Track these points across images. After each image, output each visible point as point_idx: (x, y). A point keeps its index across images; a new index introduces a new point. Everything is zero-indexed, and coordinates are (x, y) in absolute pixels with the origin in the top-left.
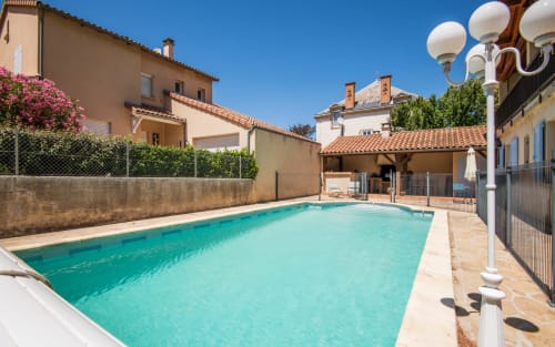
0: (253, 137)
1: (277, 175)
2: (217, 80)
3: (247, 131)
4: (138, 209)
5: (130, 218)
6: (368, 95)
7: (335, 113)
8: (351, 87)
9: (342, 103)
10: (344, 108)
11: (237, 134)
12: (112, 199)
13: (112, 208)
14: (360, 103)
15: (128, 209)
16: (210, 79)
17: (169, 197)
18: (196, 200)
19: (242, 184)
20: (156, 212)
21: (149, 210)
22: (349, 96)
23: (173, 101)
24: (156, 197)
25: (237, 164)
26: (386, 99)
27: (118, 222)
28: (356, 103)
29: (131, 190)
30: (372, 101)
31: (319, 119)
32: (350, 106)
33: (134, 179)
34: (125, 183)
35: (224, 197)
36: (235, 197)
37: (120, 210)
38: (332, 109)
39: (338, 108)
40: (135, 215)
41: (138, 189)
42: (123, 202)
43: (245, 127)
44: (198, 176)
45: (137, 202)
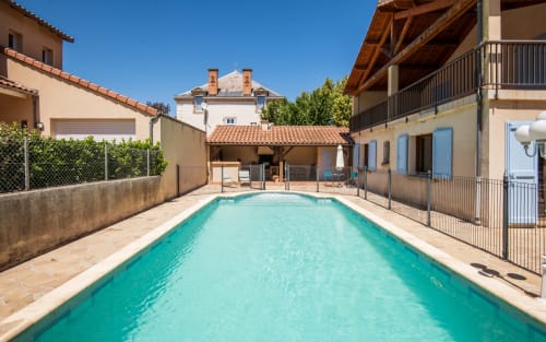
0: (157, 126)
1: (178, 167)
2: (72, 41)
3: (149, 119)
4: (45, 237)
5: (35, 252)
6: (229, 83)
7: (198, 97)
8: (214, 74)
9: (205, 87)
10: (207, 93)
11: (134, 120)
12: (10, 228)
13: (10, 243)
14: (223, 91)
15: (32, 240)
16: (61, 37)
17: (81, 213)
18: (110, 210)
19: (151, 182)
20: (67, 236)
21: (59, 234)
22: (213, 82)
23: (9, 61)
24: (66, 214)
25: (145, 159)
26: (248, 92)
27: (20, 263)
28: (219, 90)
29: (35, 208)
30: (234, 90)
31: (180, 101)
32: (213, 92)
33: (37, 192)
34: (27, 200)
35: (136, 200)
36: (145, 199)
37: (21, 243)
38: (194, 93)
39: (201, 92)
40: (41, 246)
41: (43, 208)
42: (25, 231)
43: (145, 113)
44: (110, 178)
45: (44, 226)
